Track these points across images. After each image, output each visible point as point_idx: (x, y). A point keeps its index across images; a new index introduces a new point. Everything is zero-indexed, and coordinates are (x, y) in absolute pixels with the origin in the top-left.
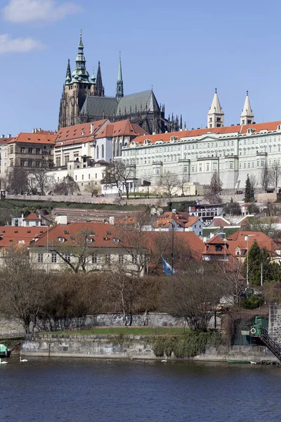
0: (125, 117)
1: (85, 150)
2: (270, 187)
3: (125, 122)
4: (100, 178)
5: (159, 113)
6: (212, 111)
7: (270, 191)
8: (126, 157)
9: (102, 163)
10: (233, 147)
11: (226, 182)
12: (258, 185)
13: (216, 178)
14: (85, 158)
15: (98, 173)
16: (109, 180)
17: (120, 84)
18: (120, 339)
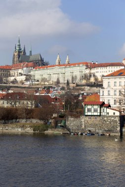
0: (32, 61)
1: (20, 71)
2: (74, 82)
3: (32, 63)
4: (24, 79)
5: (42, 60)
6: (57, 60)
7: (74, 83)
8: (32, 73)
9: (25, 75)
10: (63, 71)
11: (61, 81)
12: (70, 82)
13: (58, 79)
14: (20, 73)
15: (23, 78)
16: (27, 80)
17: (31, 51)
18: (23, 127)
